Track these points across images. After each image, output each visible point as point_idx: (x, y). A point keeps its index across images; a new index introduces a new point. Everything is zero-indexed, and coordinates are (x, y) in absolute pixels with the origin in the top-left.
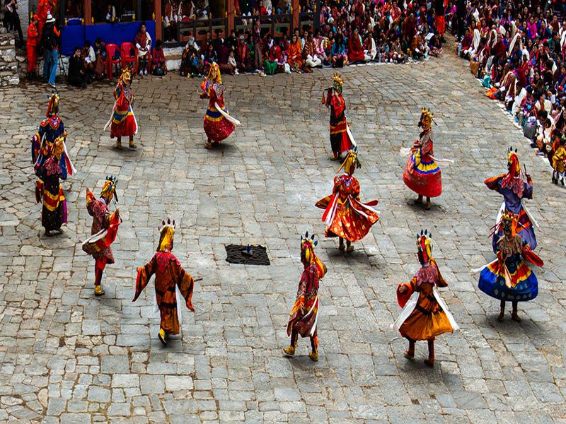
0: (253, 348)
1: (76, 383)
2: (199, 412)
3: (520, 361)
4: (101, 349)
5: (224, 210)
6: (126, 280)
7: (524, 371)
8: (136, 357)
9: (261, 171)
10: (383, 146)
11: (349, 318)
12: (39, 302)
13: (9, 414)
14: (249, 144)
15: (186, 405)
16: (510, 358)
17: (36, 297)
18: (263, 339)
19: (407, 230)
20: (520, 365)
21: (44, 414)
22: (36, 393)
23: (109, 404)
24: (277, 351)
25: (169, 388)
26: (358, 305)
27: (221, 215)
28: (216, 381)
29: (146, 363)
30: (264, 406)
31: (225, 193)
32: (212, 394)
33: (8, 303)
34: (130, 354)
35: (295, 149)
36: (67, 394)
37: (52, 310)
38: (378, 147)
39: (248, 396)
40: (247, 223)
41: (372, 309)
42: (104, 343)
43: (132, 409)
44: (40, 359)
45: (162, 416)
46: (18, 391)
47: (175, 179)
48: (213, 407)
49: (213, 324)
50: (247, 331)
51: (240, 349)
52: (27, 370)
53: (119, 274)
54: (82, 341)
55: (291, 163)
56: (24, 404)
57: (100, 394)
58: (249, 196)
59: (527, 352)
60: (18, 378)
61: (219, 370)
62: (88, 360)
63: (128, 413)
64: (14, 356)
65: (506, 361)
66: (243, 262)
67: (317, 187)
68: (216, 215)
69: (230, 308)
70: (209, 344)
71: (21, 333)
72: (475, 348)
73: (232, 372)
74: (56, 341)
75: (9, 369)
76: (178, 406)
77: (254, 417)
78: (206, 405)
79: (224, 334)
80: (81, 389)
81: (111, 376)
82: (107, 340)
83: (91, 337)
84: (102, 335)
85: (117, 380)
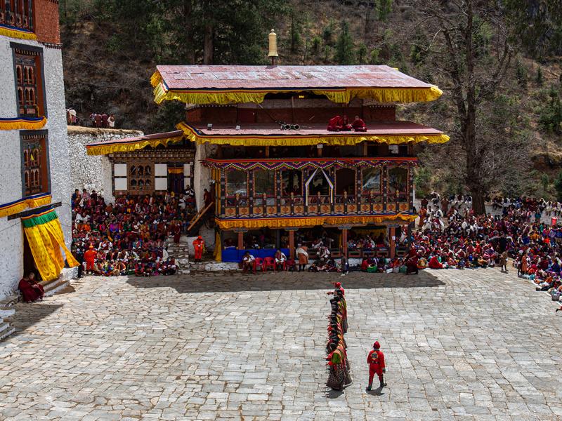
1: (182, 395)
2: (268, 410)
3: (522, 394)
4: (205, 382)
6: (236, 353)
7: (524, 398)
8: (229, 386)
12: (168, 361)
13: (126, 407)
15: (260, 407)
16: (515, 392)
17: (167, 359)
19: (453, 337)
20: (521, 396)
21: (152, 408)
22: (150, 399)
23: (202, 405)
25: (249, 399)
26: (404, 367)
28: (286, 397)
29: (237, 388)
30: (317, 409)
32: (281, 402)
33: (145, 361)
34: (226, 384)
35: (380, 302)
36: (173, 399)
37: (176, 364)
39: (307, 404)
41: (415, 369)
42: (209, 379)
43: (218, 408)
44: (159, 385)
46: (137, 398)
47: (287, 313)
48: (281, 407)
49: (293, 373)
50: (316, 377)
51: (309, 384)
52: (147, 389)
53: (231, 351)
54: (192, 377)
55: (375, 308)
56: (139, 403)
57: (199, 401)
60: (140, 392)
61: (290, 392)
62: (195, 386)
63: (215, 409)
64: (140, 383)
65: (511, 394)
68: (312, 328)
69: (308, 366)
70: (287, 381)
71: (150, 373)
72: (488, 388)
73: (299, 393)
74: (174, 378)
75: (135, 388)
76: (254, 407)
77: (309, 413)
78: (275, 407)
79: (300, 377)
80: (184, 398)
81: (208, 393)
82: (211, 378)
83: (200, 376)
84: (209, 376)
85: (212, 395)
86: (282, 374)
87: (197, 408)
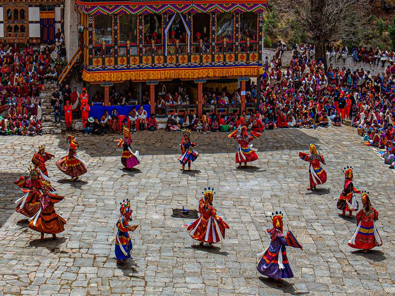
0: (177, 257)
1: (56, 270)
2: (133, 287)
3: (357, 269)
4: (77, 255)
5: (176, 193)
6: (103, 223)
7: (358, 274)
8: (98, 259)
9: (206, 175)
10: (290, 166)
11: (246, 245)
13: (7, 283)
14: (202, 163)
15: (125, 283)
16: (351, 267)
18: (185, 253)
20: (356, 271)
21: (30, 284)
22: (28, 274)
23: (74, 281)
24: (193, 259)
25: (116, 274)
26: (253, 239)
27: (174, 195)
28: (149, 273)
29: (105, 262)
30: (176, 286)
31: (179, 185)
32: (144, 278)
34: (95, 258)
35: (232, 166)
36: (48, 275)
38: (287, 166)
39: (167, 280)
40: (189, 199)
41: (262, 241)
42: (79, 252)
43: (89, 284)
44: (36, 258)
45: (108, 287)
46: (16, 273)
47: (149, 178)
48: (143, 284)
49: (154, 245)
51: (168, 258)
52: (25, 263)
53: (99, 220)
54: (66, 251)
55: (227, 172)
56: (18, 279)
57: (71, 276)
58: (195, 187)
59: (362, 265)
60: (19, 267)
61: (151, 267)
62: (67, 260)
63: (86, 285)
64: (19, 256)
65: (347, 269)
66: (182, 217)
67: (241, 184)
68: (171, 195)
69: (167, 238)
70: (149, 254)
71: (27, 246)
72: (327, 262)
73: (160, 268)
74: (49, 250)
75: (14, 262)
76: (120, 283)
77: (169, 290)
78: (138, 284)
79: (160, 250)
80: (58, 273)
81: (80, 267)
82: (82, 251)
83: (72, 249)
84: (80, 248)
85: (83, 270)
86: (144, 247)
87: (69, 284)
